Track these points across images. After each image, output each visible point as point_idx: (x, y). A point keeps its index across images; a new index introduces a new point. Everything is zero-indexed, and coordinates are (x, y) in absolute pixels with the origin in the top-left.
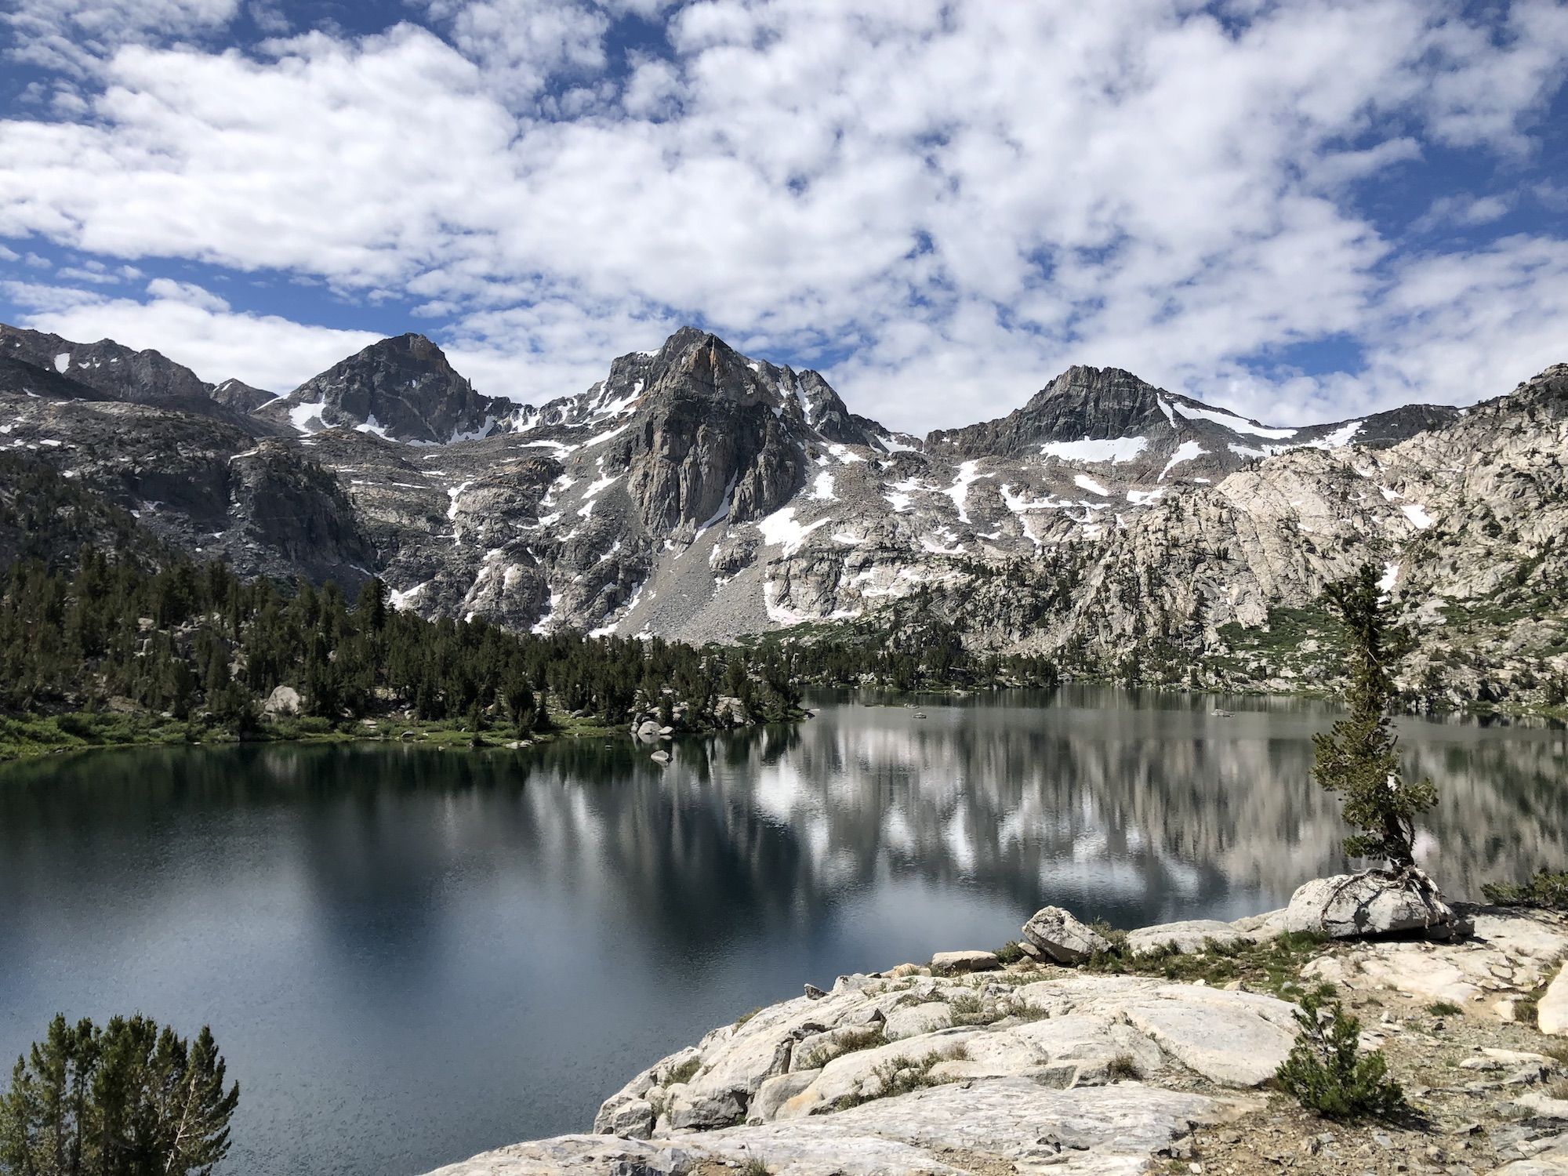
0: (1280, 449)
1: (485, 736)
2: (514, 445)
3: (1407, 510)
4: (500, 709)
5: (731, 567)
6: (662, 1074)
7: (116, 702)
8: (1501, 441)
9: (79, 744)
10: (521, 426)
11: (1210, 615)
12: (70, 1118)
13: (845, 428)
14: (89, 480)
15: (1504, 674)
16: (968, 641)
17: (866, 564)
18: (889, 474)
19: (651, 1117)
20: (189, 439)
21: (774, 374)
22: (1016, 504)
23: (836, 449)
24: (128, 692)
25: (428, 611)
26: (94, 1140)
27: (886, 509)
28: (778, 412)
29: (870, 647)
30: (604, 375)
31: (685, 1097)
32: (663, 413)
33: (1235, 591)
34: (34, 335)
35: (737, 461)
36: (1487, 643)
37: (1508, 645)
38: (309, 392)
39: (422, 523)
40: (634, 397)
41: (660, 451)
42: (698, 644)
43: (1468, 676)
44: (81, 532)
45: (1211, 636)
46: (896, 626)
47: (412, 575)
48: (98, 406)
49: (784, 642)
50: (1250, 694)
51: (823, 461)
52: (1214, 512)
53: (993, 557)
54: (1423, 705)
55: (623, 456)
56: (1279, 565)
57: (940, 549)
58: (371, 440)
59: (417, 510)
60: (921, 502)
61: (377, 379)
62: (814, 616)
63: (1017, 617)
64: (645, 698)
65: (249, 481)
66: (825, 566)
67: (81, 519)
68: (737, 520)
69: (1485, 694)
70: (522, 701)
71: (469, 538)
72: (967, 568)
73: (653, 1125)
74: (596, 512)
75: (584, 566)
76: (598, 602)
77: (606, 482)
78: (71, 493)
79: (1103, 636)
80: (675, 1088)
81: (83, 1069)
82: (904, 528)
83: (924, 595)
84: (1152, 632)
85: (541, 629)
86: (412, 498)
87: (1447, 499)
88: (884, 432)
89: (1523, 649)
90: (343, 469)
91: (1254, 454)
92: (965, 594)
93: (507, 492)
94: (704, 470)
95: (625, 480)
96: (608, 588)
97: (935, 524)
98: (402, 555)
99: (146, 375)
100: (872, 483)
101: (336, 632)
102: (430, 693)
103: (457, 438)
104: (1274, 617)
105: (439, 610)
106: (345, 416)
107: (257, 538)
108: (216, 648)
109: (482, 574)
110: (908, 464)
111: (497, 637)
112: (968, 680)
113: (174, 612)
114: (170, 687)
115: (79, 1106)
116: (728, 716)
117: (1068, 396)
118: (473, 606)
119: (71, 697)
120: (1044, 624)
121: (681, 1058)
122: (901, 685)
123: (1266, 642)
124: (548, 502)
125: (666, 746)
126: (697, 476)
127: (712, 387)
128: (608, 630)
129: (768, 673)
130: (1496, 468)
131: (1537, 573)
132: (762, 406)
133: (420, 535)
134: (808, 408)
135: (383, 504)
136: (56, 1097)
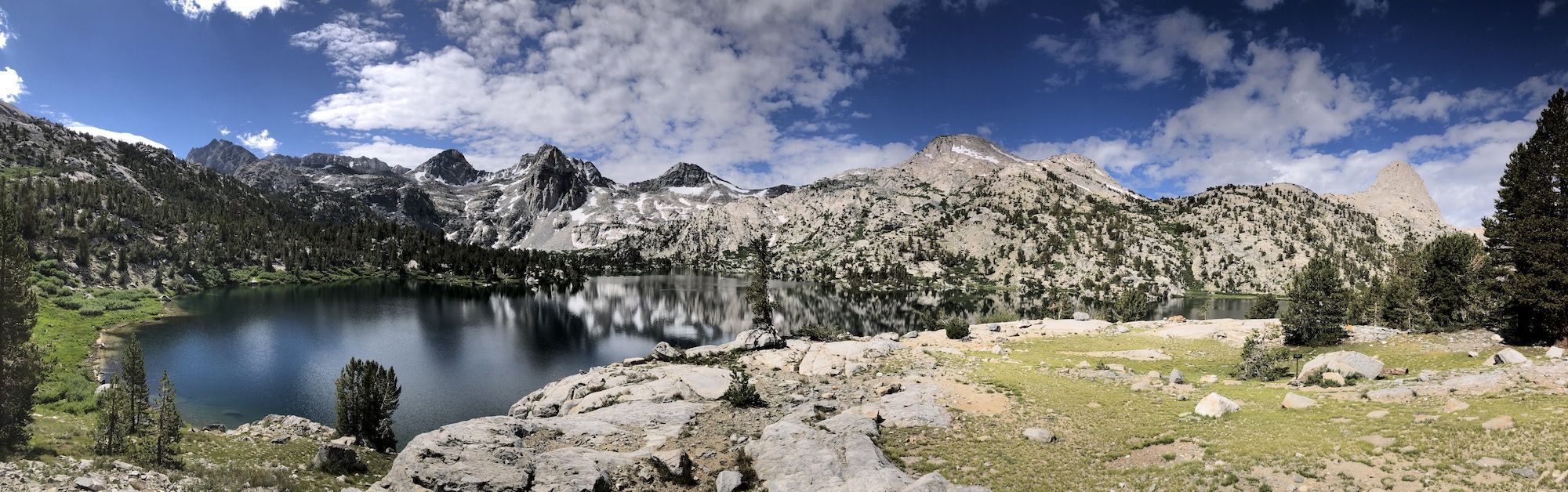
0: (744, 196)
1: (476, 282)
2: (486, 186)
3: (779, 217)
4: (481, 273)
5: (560, 226)
6: (531, 398)
7: (366, 264)
8: (808, 197)
9: (356, 276)
10: (489, 179)
11: (721, 247)
12: (356, 388)
13: (601, 182)
14: (358, 198)
15: (804, 266)
16: (642, 254)
17: (608, 228)
18: (616, 197)
19: (527, 411)
20: (385, 184)
21: (576, 162)
22: (659, 207)
23: (598, 189)
24: (369, 261)
25: (458, 240)
26: (362, 396)
27: (614, 210)
28: (577, 175)
29: (609, 256)
30: (518, 161)
31: (539, 406)
32: (537, 173)
33: (729, 240)
34: (344, 157)
35: (562, 190)
36: (800, 257)
37: (805, 257)
38: (421, 168)
39: (456, 212)
40: (528, 168)
41: (536, 186)
42: (548, 251)
43: (794, 267)
44: (356, 214)
45: (721, 254)
46: (618, 249)
47: (453, 228)
48: (360, 176)
49: (579, 254)
50: (732, 273)
51: (593, 193)
52: (724, 214)
53: (651, 225)
54: (781, 276)
55: (524, 188)
56: (742, 233)
57: (633, 223)
58: (440, 184)
59: (455, 208)
60: (627, 207)
61: (441, 164)
62: (589, 246)
63: (658, 245)
64: (529, 269)
65: (403, 196)
66: (593, 229)
67: (356, 210)
68: (562, 210)
69: (798, 272)
70: (488, 271)
71: (471, 217)
72: (642, 229)
73: (527, 415)
74: (515, 207)
75: (510, 225)
76: (515, 237)
77: (518, 197)
78: (354, 203)
79: (687, 251)
80: (536, 402)
81: (359, 374)
82: (621, 216)
83: (628, 239)
84: (703, 251)
85: (495, 246)
86: (453, 204)
87: (792, 214)
88: (614, 183)
89: (810, 259)
90: (431, 193)
91: (736, 197)
92: (641, 238)
93: (484, 202)
94: (552, 192)
95: (524, 196)
96: (518, 233)
97: (631, 215)
98: (450, 222)
99: (373, 166)
100: (610, 201)
101: (429, 244)
102: (459, 267)
103: (468, 184)
104: (740, 249)
105: (461, 241)
106: (432, 176)
107: (405, 214)
108: (393, 247)
109: (475, 229)
110: (623, 194)
111: (480, 249)
112: (642, 267)
113: (381, 237)
114: (380, 260)
115: (358, 385)
116: (558, 276)
117: (678, 172)
118: (473, 239)
119: (354, 262)
120: (668, 247)
121: (537, 393)
122: (619, 269)
123: (737, 256)
124: (498, 204)
125: (537, 286)
126: (549, 194)
127: (554, 165)
128: (517, 247)
129: (572, 264)
130: (806, 205)
131: (815, 237)
132: (573, 171)
133: (455, 216)
134: (588, 174)
135: (443, 205)
136: (352, 381)
